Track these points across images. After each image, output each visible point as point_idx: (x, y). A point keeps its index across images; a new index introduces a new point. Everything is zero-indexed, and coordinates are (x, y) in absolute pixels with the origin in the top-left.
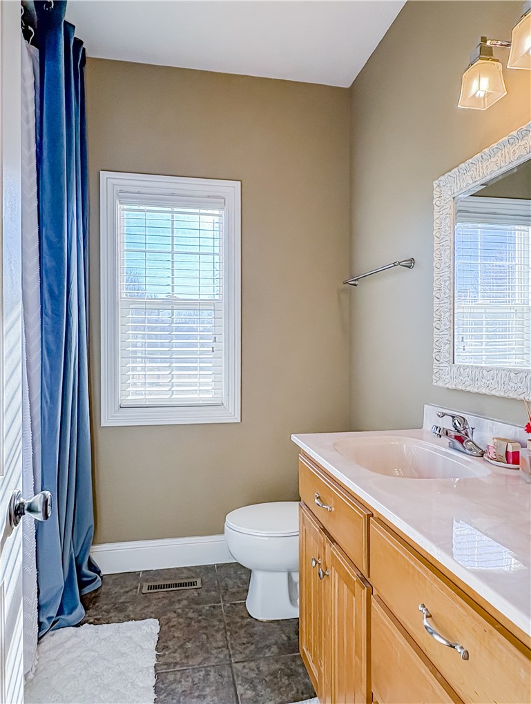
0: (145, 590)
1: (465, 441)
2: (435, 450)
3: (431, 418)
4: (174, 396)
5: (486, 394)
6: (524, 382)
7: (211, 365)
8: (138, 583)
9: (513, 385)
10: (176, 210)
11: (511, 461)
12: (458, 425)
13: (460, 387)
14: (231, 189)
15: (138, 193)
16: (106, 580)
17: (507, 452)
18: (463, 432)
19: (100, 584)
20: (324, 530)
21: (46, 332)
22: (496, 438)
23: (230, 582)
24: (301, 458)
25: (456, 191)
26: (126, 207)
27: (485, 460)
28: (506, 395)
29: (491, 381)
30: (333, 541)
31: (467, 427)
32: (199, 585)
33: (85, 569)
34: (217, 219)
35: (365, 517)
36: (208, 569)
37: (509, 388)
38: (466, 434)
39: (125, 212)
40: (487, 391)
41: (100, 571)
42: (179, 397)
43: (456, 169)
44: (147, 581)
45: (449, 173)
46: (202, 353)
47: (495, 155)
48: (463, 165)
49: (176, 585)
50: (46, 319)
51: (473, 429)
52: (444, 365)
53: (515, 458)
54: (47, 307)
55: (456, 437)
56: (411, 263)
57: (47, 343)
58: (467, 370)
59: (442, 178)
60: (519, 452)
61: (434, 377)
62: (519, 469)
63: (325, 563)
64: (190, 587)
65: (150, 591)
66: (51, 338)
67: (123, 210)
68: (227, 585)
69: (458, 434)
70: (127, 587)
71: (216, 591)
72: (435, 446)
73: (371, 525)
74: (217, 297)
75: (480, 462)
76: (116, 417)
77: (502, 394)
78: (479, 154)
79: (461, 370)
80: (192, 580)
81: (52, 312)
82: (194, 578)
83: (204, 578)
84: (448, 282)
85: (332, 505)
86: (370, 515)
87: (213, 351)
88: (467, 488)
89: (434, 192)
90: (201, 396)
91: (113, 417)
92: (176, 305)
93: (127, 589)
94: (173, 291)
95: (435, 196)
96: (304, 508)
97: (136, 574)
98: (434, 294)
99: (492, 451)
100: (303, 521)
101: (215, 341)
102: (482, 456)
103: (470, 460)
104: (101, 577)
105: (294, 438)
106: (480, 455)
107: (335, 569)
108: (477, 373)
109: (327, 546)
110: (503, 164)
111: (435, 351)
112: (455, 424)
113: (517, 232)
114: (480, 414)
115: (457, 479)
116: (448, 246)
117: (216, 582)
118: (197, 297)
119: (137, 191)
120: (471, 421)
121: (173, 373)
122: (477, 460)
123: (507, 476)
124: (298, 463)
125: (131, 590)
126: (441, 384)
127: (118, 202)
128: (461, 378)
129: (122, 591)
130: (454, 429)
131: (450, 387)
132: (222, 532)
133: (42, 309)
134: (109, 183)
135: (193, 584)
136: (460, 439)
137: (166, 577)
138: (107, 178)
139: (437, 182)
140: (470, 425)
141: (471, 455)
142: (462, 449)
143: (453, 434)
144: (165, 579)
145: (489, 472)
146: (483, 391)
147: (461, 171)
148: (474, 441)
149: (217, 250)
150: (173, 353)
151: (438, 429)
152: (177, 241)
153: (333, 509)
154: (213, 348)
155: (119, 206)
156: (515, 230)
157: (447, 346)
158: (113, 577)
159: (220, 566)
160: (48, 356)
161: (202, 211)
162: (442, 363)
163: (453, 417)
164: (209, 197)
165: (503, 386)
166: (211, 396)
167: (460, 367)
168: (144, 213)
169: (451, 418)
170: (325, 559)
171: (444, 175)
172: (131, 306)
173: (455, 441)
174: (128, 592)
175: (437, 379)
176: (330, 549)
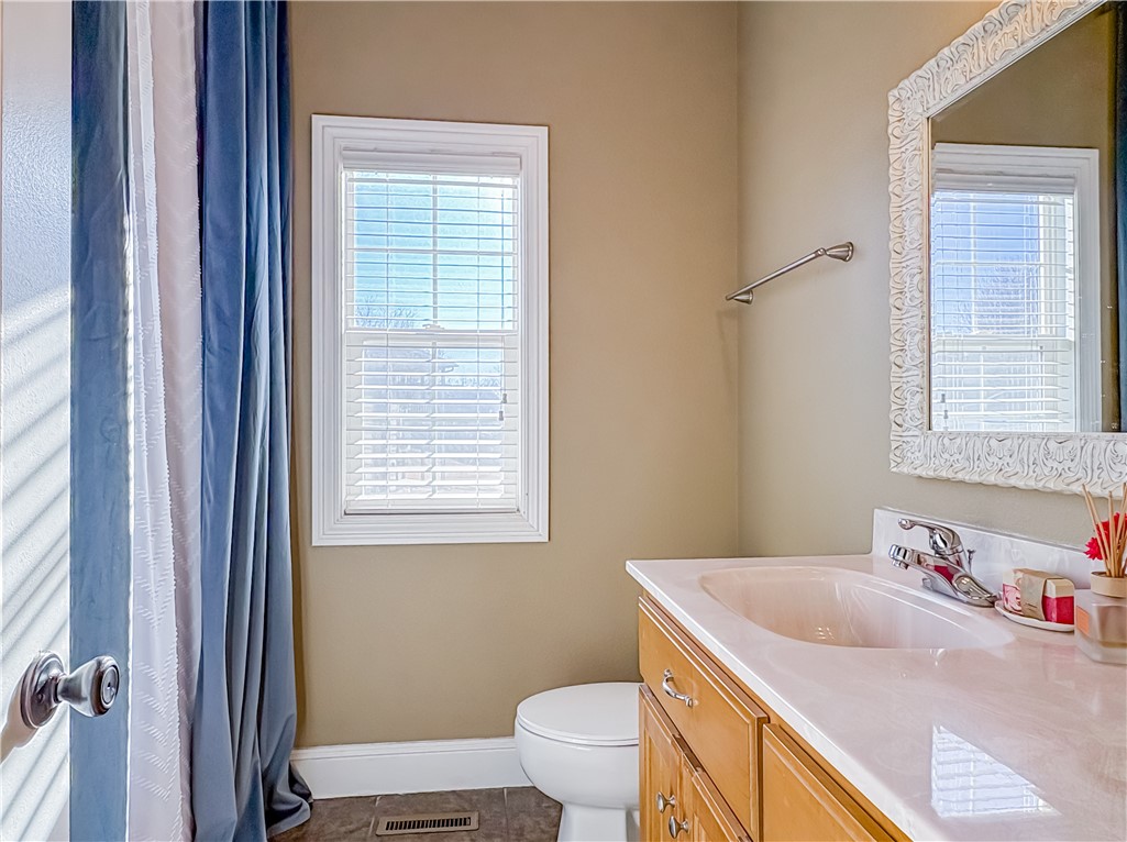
0: (382, 830)
1: (956, 577)
2: (898, 593)
3: (887, 532)
4: (435, 496)
5: (996, 485)
6: (1077, 459)
7: (498, 442)
8: (371, 816)
9: (1055, 465)
10: (440, 178)
11: (1054, 616)
12: (941, 545)
13: (944, 474)
14: (532, 141)
15: (375, 150)
16: (319, 808)
17: (1045, 599)
18: (950, 558)
19: (307, 816)
20: (681, 741)
21: (210, 381)
22: (1021, 570)
23: (529, 822)
24: (643, 605)
25: (932, 103)
26: (356, 174)
27: (997, 613)
28: (1040, 486)
29: (1008, 459)
30: (696, 763)
31: (960, 548)
32: (474, 825)
33: (282, 790)
34: (508, 192)
35: (753, 723)
36: (494, 796)
37: (1046, 471)
38: (959, 563)
39: (355, 184)
40: (1000, 481)
41: (310, 794)
42: (444, 498)
43: (932, 62)
44: (386, 813)
45: (919, 72)
46: (485, 421)
47: (1010, 19)
48: (946, 51)
49: (435, 823)
50: (213, 359)
51: (970, 552)
52: (911, 433)
53: (1063, 610)
54: (212, 337)
55: (938, 569)
56: (847, 253)
57: (211, 399)
58: (958, 440)
59: (905, 83)
60: (1072, 598)
61: (891, 456)
62: (1072, 632)
63: (681, 804)
64: (459, 828)
65: (389, 832)
66: (218, 391)
67: (352, 180)
68: (522, 829)
69: (942, 563)
70: (351, 823)
71: (501, 836)
72: (897, 586)
73: (765, 740)
74: (508, 326)
75: (988, 617)
76: (335, 530)
77: (1032, 484)
78: (980, 24)
79: (946, 441)
80: (462, 816)
81: (219, 346)
82: (466, 811)
83: (483, 812)
84: (918, 277)
85: (695, 694)
86: (765, 720)
87: (501, 419)
88: (963, 668)
89: (890, 112)
90: (481, 496)
91: (331, 529)
92: (439, 340)
93: (351, 827)
94: (435, 316)
95: (891, 119)
96: (648, 696)
97: (370, 800)
98: (891, 301)
99: (1012, 596)
100: (645, 721)
101: (505, 401)
102: (992, 604)
103: (968, 614)
104: (311, 805)
105: (632, 567)
106: (986, 604)
107: (700, 821)
108: (978, 444)
109: (685, 772)
110: (1027, 35)
111: (894, 407)
112: (935, 543)
113: (1041, 206)
114: (985, 524)
115: (941, 650)
116: (918, 208)
117: (504, 821)
118: (473, 326)
119: (372, 147)
120: (968, 537)
121: (434, 456)
122: (980, 613)
123: (1046, 646)
124: (637, 614)
125: (359, 829)
126: (905, 470)
127: (341, 166)
128: (946, 456)
129: (343, 829)
130: (932, 552)
131: (924, 474)
132: (512, 734)
133: (203, 344)
134: (328, 133)
135: (464, 822)
136: (946, 573)
137: (420, 808)
138: (323, 127)
139: (895, 92)
140: (966, 545)
141: (968, 603)
142: (952, 593)
143: (931, 562)
144: (417, 812)
145: (1009, 638)
146: (992, 479)
147: (942, 63)
148: (974, 575)
149: (508, 246)
150: (434, 421)
151: (902, 552)
152: (443, 231)
153: (696, 702)
154: (501, 412)
155: (344, 175)
156: (1038, 203)
157: (918, 397)
158: (332, 805)
159: (513, 791)
160: (212, 422)
161: (484, 180)
162: (908, 429)
163: (932, 529)
164: (493, 154)
165: (1032, 467)
166: (498, 496)
167: (942, 436)
168: (385, 184)
169: (926, 529)
170: (681, 796)
171: (907, 77)
172: (365, 343)
173: (936, 575)
174: (351, 832)
175: (899, 460)
176: (693, 778)
